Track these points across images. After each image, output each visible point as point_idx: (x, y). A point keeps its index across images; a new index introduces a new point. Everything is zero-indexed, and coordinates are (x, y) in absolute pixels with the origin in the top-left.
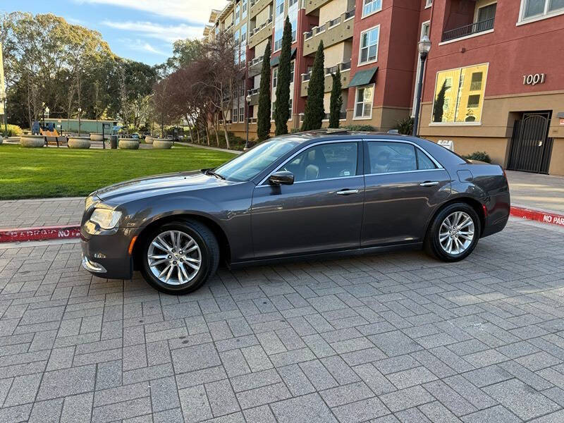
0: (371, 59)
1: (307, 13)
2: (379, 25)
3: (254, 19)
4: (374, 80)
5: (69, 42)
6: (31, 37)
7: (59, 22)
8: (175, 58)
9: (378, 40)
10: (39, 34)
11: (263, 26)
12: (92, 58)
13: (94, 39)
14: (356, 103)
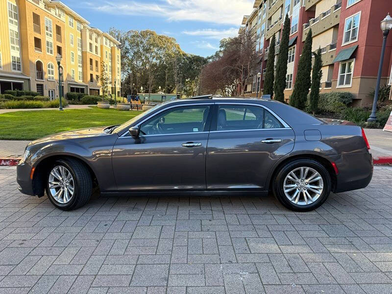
0: (353, 39)
1: (306, 10)
2: (360, 12)
3: (270, 19)
4: (354, 55)
5: (158, 46)
6: (137, 45)
7: (153, 34)
8: (220, 51)
9: (359, 25)
10: (142, 42)
11: (276, 23)
12: (169, 55)
13: (171, 43)
14: (339, 74)
